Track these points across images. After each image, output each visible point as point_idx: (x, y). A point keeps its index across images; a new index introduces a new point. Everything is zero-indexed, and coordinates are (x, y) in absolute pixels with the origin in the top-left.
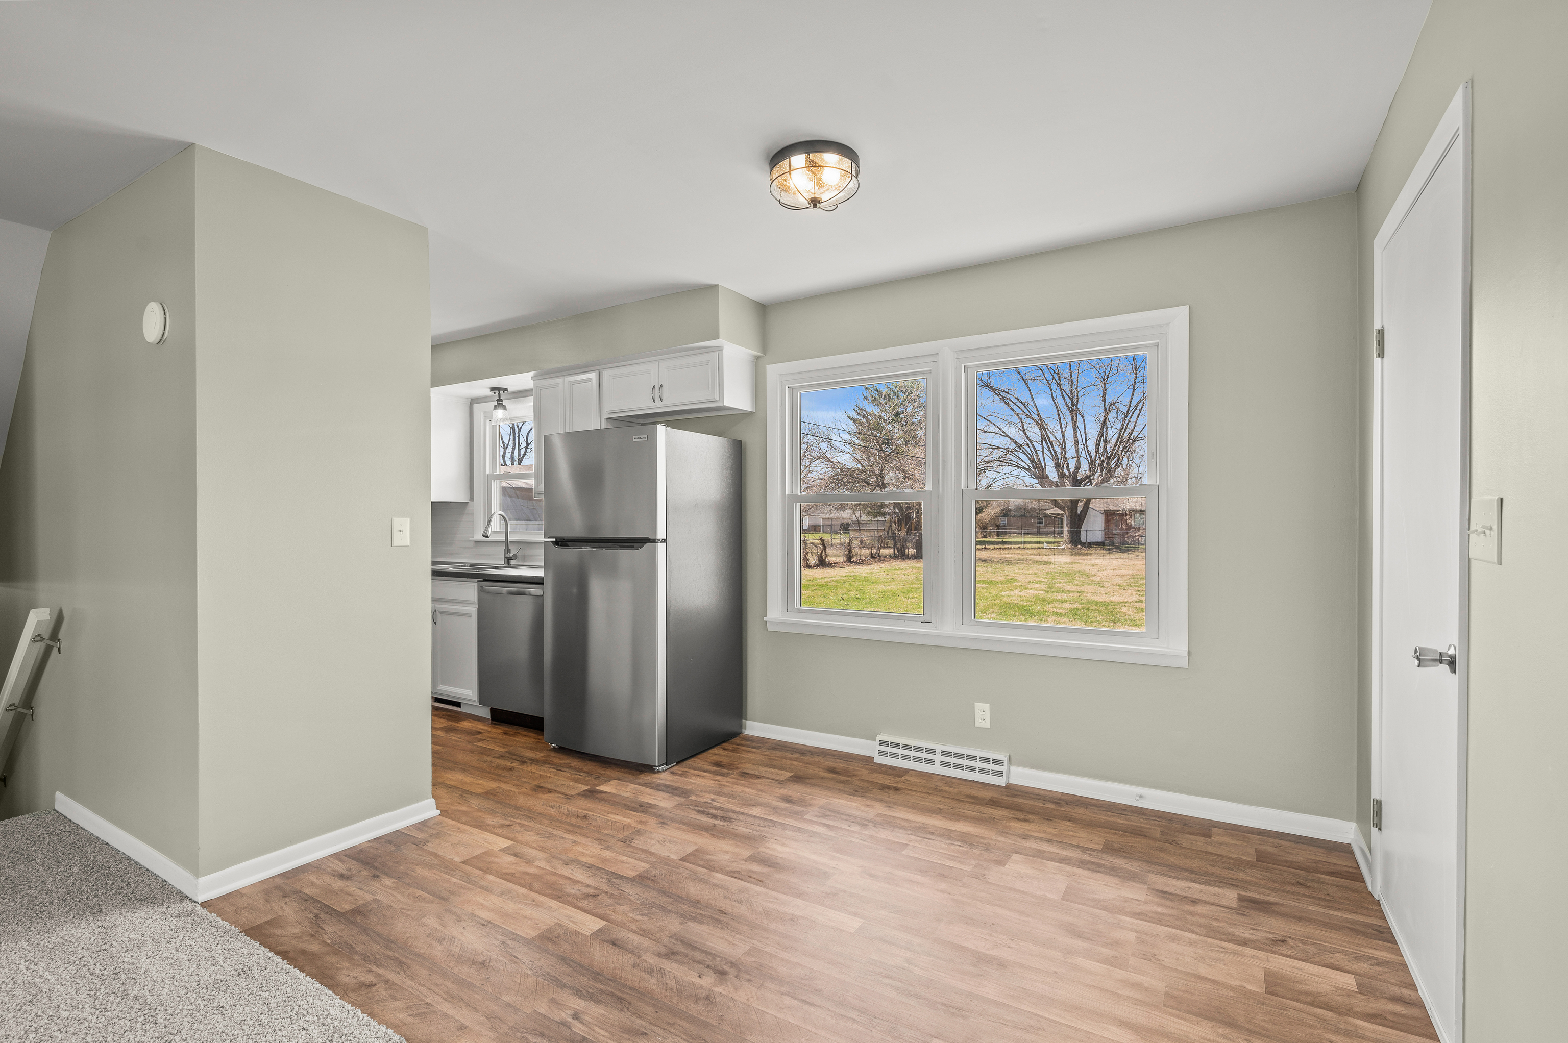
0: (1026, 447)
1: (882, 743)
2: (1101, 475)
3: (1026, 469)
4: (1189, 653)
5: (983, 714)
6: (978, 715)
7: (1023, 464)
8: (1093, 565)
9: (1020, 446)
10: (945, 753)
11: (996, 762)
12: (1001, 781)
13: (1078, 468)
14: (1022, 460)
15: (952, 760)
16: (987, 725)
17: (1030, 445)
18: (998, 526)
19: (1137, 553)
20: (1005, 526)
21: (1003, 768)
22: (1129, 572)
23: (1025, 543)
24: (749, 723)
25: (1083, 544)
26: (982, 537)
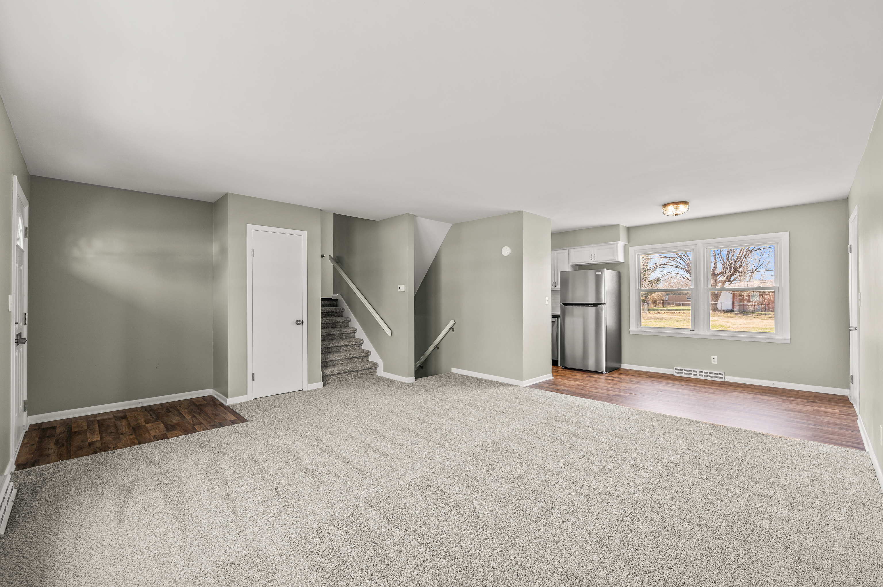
0: (683, 257)
1: (676, 369)
2: (730, 271)
3: (682, 268)
4: (790, 338)
5: (714, 360)
6: (712, 360)
7: (681, 266)
8: (727, 322)
9: (679, 256)
10: (700, 372)
11: (720, 374)
12: (722, 380)
13: (715, 267)
14: (681, 264)
15: (704, 374)
16: (716, 363)
17: (686, 256)
18: (663, 300)
19: (754, 316)
20: (667, 300)
21: (723, 376)
22: (751, 326)
23: (683, 310)
24: (622, 364)
25: (719, 311)
26: (654, 307)
